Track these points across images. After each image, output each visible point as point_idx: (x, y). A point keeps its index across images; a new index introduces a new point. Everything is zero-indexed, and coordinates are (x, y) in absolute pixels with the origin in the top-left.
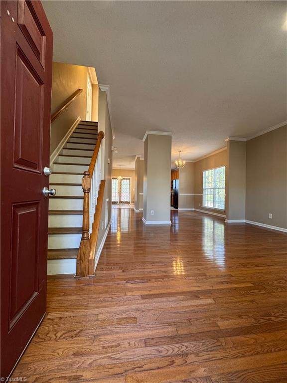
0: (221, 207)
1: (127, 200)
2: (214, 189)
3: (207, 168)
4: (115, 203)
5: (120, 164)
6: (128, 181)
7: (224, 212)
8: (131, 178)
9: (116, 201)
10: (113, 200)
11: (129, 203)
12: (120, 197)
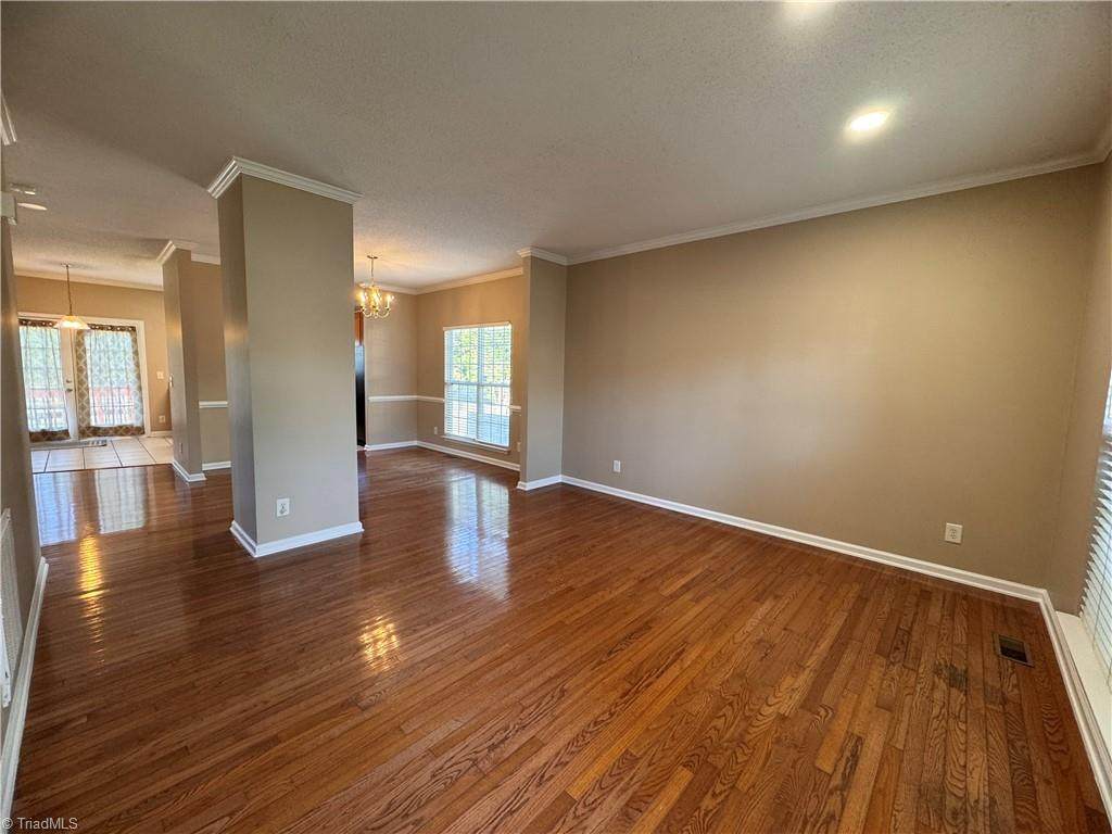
0: (501, 439)
1: (128, 420)
2: (479, 385)
3: (457, 322)
4: (48, 438)
5: (66, 259)
6: (126, 335)
7: (509, 454)
8: (140, 325)
9: (59, 424)
10: (35, 423)
11: (139, 431)
12: (82, 408)
